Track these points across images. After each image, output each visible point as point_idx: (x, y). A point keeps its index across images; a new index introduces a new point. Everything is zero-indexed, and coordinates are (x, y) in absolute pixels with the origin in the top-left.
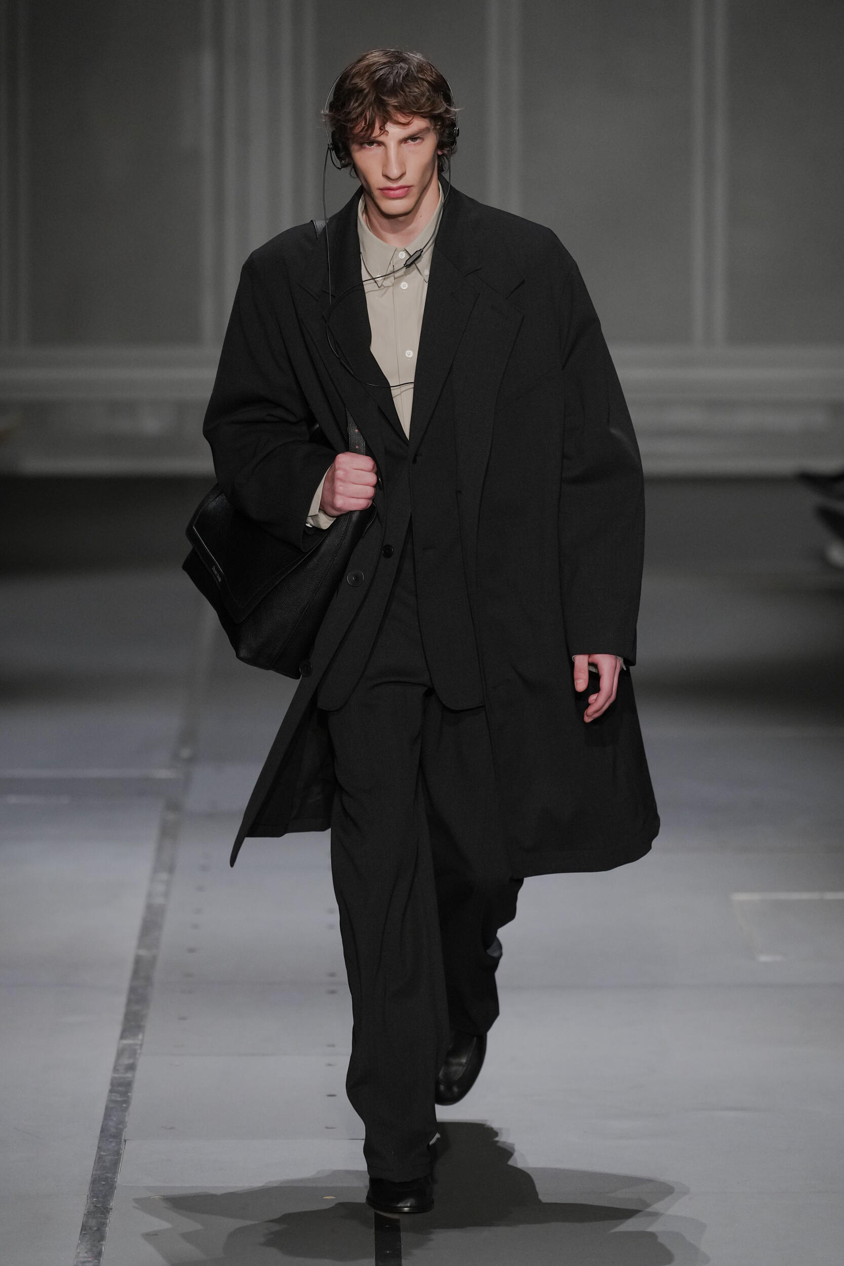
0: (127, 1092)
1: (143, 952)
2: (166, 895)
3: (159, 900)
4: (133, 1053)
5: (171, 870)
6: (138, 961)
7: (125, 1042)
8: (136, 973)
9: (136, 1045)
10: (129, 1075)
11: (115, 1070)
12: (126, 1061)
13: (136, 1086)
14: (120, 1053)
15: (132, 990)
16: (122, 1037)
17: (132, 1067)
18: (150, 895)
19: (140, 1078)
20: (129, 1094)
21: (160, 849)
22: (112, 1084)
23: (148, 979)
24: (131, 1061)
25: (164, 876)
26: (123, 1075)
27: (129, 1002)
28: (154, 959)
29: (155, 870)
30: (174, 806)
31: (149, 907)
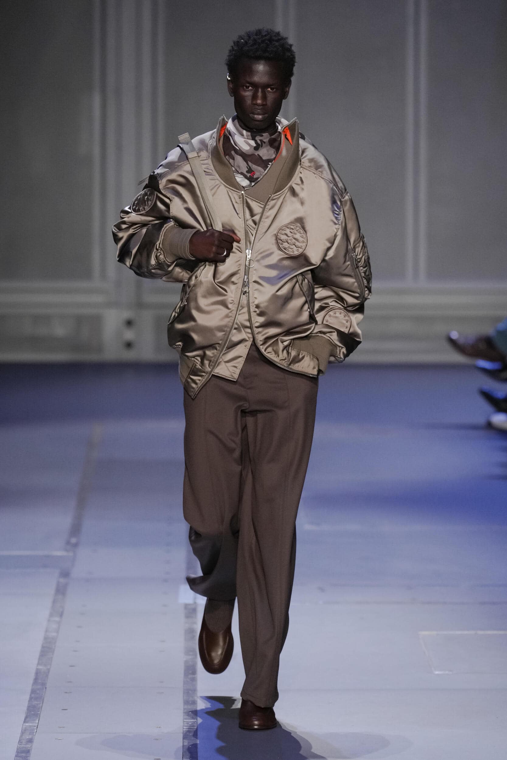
0: (27, 757)
1: (40, 667)
2: (57, 631)
3: (54, 634)
4: (32, 733)
5: (61, 615)
6: (37, 673)
7: (27, 724)
8: (36, 679)
9: (35, 726)
10: (29, 746)
11: (20, 742)
12: (27, 736)
13: (33, 752)
14: (23, 733)
15: (33, 691)
16: (25, 722)
17: (30, 741)
18: (47, 631)
19: (35, 748)
20: (29, 758)
21: (54, 602)
22: (17, 752)
23: (44, 684)
24: (30, 737)
25: (57, 619)
26: (24, 746)
27: (31, 698)
28: (49, 670)
29: (51, 615)
30: (65, 574)
31: (46, 638)
